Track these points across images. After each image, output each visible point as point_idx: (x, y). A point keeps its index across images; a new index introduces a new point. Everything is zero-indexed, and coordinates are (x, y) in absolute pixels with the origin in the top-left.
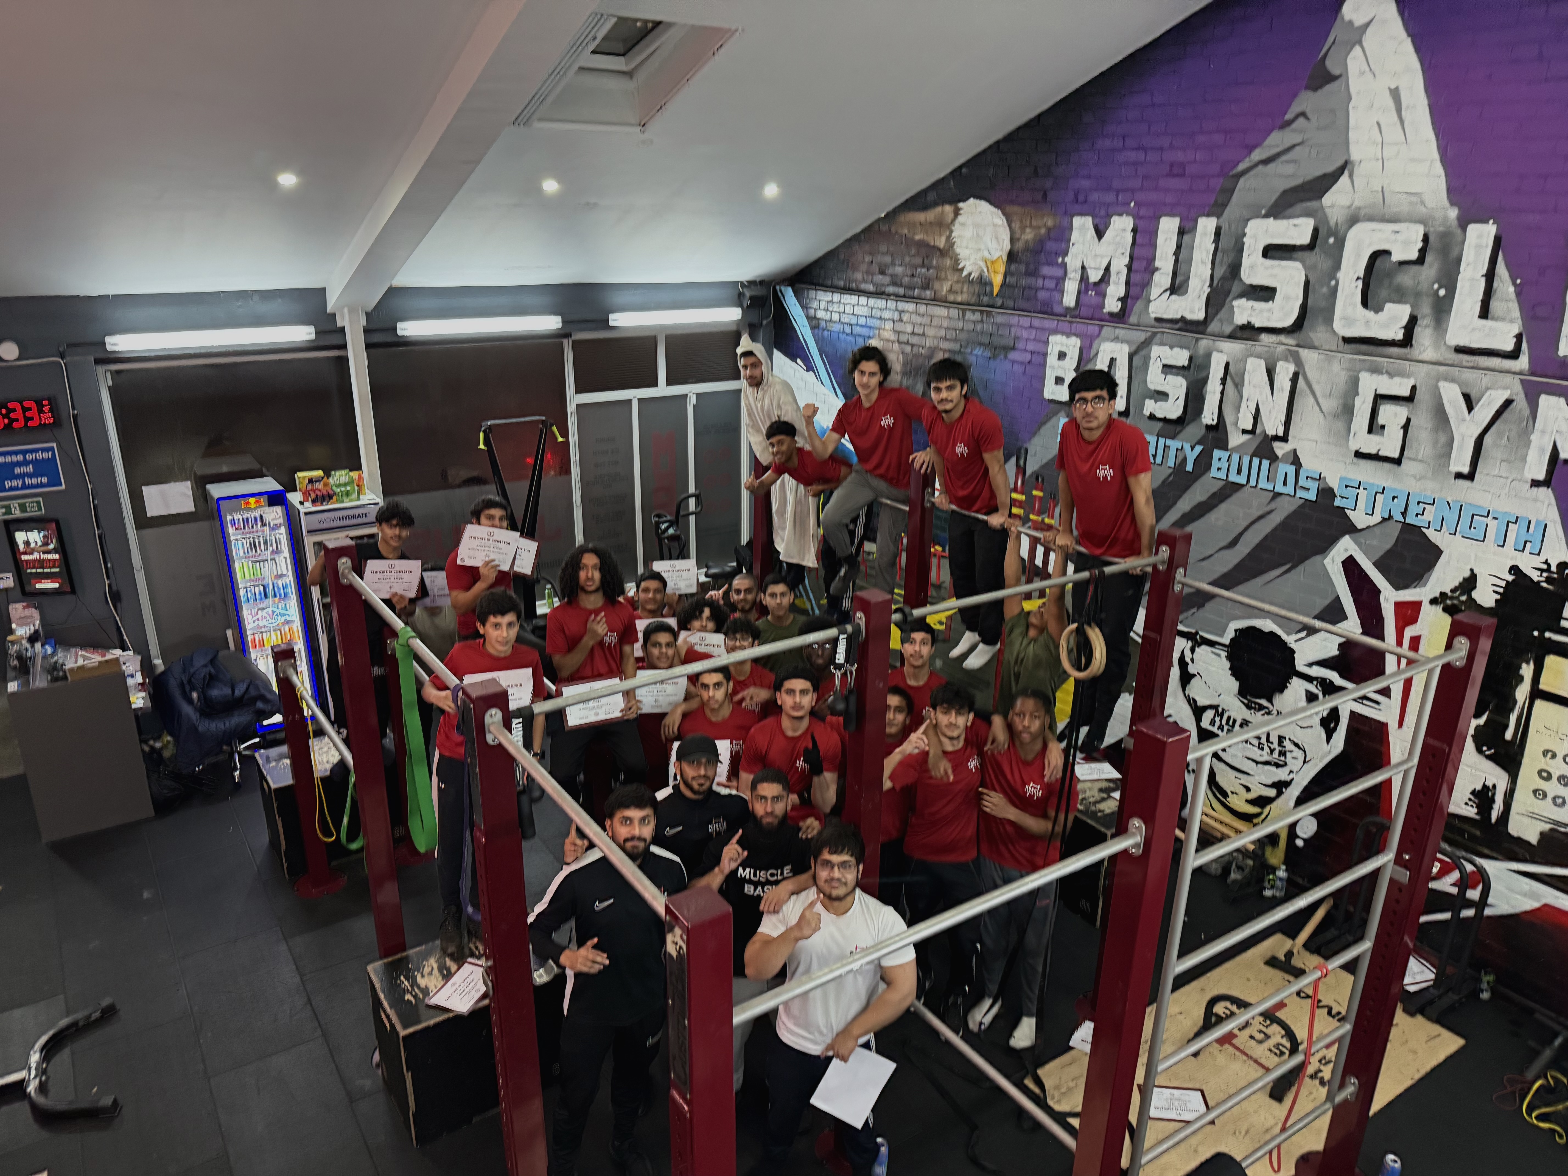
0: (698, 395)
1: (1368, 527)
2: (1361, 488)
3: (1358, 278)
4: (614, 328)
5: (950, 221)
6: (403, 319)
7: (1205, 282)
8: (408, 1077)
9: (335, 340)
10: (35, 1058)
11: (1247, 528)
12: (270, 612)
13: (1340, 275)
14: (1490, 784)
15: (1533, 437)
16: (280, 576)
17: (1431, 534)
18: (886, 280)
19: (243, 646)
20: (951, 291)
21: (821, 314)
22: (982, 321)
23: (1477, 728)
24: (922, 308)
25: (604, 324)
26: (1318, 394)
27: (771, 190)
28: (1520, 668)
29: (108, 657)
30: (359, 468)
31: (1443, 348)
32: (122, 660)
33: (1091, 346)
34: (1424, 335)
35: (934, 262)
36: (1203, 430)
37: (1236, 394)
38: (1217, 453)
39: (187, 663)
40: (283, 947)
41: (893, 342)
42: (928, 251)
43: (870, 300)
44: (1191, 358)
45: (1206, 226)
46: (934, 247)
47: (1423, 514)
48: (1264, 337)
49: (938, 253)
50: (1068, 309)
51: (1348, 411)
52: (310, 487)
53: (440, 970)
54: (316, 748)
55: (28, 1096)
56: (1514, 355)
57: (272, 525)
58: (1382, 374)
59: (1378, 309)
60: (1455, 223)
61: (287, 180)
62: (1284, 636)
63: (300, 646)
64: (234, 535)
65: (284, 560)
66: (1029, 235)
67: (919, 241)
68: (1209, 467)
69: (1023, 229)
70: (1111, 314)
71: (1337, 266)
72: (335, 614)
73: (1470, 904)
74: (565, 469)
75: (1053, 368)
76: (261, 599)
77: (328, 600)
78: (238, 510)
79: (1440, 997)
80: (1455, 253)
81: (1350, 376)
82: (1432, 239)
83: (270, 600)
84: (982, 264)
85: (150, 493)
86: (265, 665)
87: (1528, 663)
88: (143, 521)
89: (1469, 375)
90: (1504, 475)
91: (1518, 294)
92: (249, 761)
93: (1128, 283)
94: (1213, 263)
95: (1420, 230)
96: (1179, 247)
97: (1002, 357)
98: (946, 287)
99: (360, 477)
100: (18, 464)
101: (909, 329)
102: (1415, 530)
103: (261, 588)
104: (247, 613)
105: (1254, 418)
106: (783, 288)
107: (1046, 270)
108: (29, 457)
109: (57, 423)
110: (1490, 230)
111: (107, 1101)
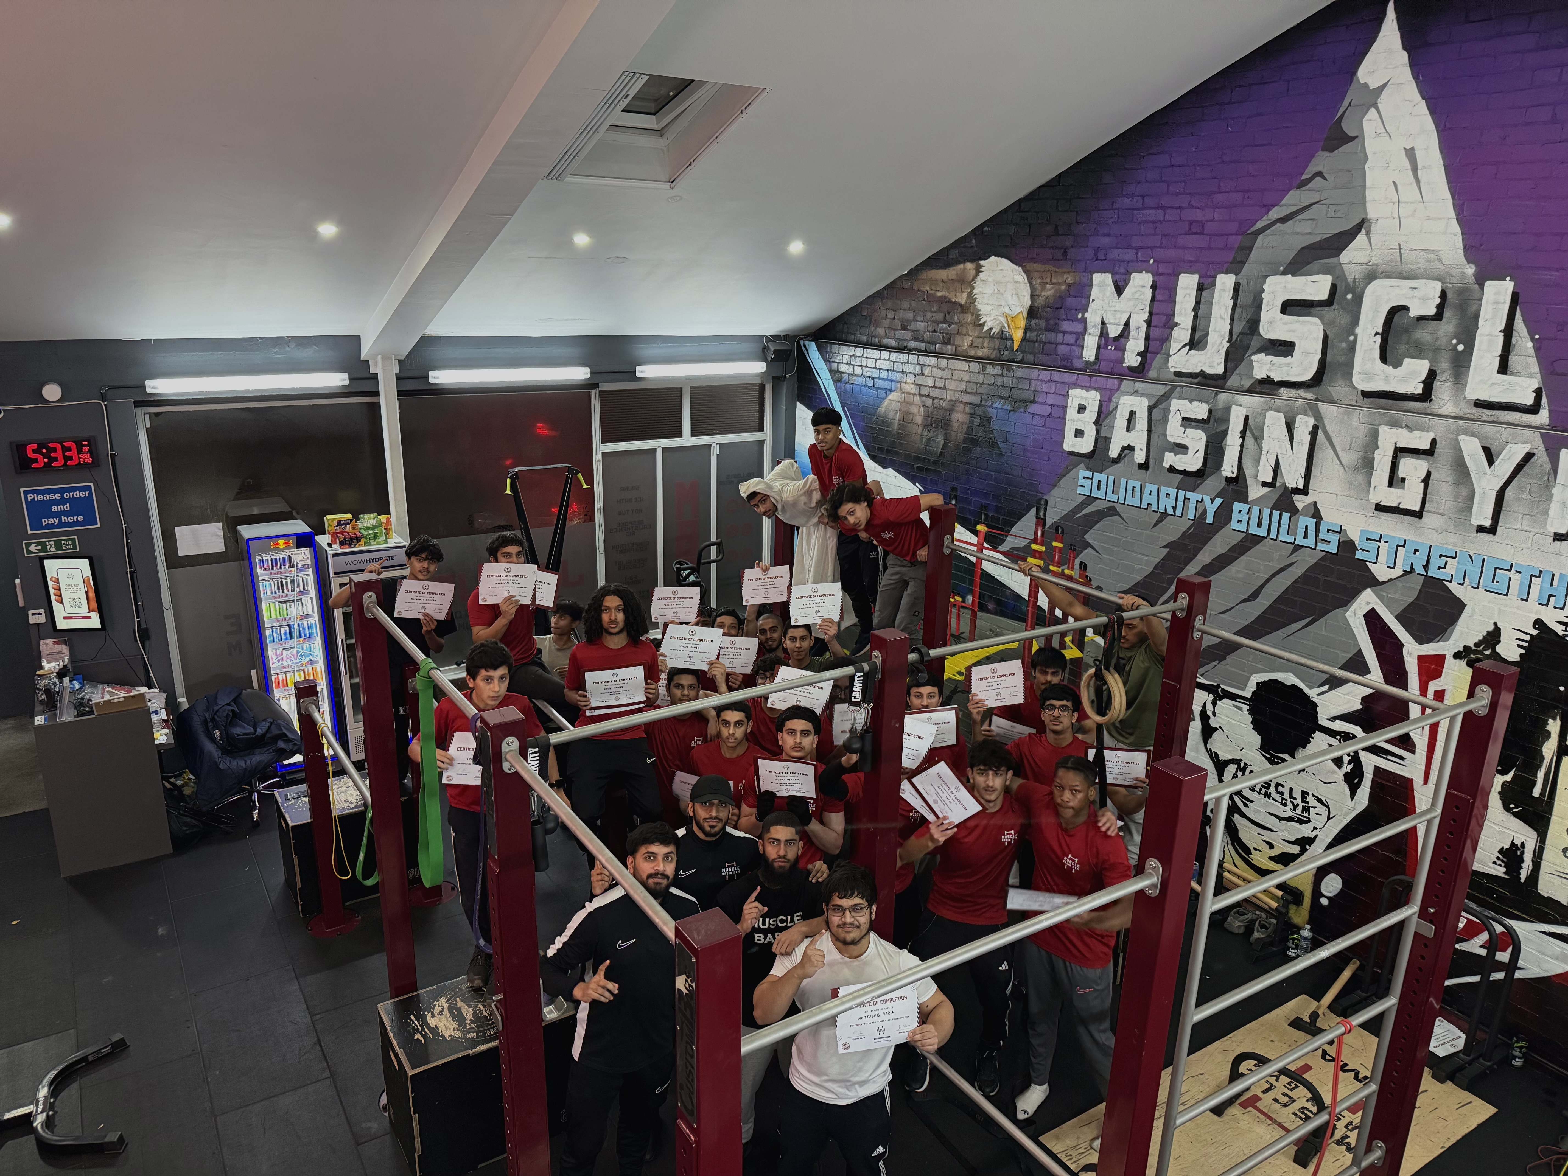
0: (722, 445)
1: (1390, 580)
2: (1382, 541)
3: (1377, 334)
4: (641, 379)
5: (971, 278)
6: (434, 368)
7: (1223, 336)
8: (415, 1117)
9: (367, 387)
10: (43, 1092)
11: (1268, 580)
12: (295, 652)
13: (1358, 330)
14: (1518, 842)
15: (1554, 491)
16: (306, 617)
17: (1453, 587)
18: (908, 335)
19: (266, 686)
20: (971, 346)
21: (843, 368)
22: (1002, 375)
23: (1504, 785)
24: (943, 362)
25: (631, 375)
26: (1338, 448)
27: (796, 247)
28: (1546, 723)
29: (134, 693)
30: (387, 511)
31: (1463, 404)
32: (147, 696)
33: (1110, 400)
34: (1443, 391)
35: (956, 318)
36: (1224, 483)
37: (1256, 447)
38: (1237, 506)
39: (212, 701)
40: (295, 986)
41: (914, 395)
42: (950, 307)
43: (892, 354)
44: (1210, 411)
45: (1225, 282)
46: (955, 302)
47: (1445, 568)
48: (1283, 391)
49: (960, 309)
50: (1087, 363)
51: (1368, 464)
52: (338, 529)
53: (450, 1010)
54: (335, 787)
55: (34, 1131)
56: (1534, 409)
57: (300, 566)
58: (1402, 427)
59: (1397, 364)
60: (1472, 280)
61: (328, 230)
62: (1306, 690)
63: (323, 687)
64: (262, 575)
65: (310, 601)
66: (1049, 292)
67: (941, 297)
68: (1229, 520)
69: (1043, 285)
70: (1130, 368)
71: (1355, 322)
72: (359, 654)
73: (1499, 966)
74: (590, 517)
75: (1073, 420)
76: (286, 639)
77: (353, 641)
78: (267, 550)
79: (1470, 1063)
80: (1473, 309)
81: (1370, 429)
82: (1450, 295)
83: (295, 641)
84: (1003, 320)
85: (181, 532)
86: (287, 704)
87: (1554, 719)
88: (174, 561)
89: (1490, 430)
90: (1526, 529)
91: (1537, 349)
92: (268, 800)
93: (1147, 338)
94: (1232, 319)
95: (1438, 287)
96: (1198, 303)
97: (1022, 410)
98: (967, 342)
99: (388, 521)
100: (56, 502)
101: (930, 382)
102: (1439, 583)
103: (287, 628)
104: (272, 652)
105: (1274, 471)
106: (807, 343)
107: (1066, 326)
108: (66, 495)
109: (96, 463)
110: (1507, 287)
111: (113, 1137)
